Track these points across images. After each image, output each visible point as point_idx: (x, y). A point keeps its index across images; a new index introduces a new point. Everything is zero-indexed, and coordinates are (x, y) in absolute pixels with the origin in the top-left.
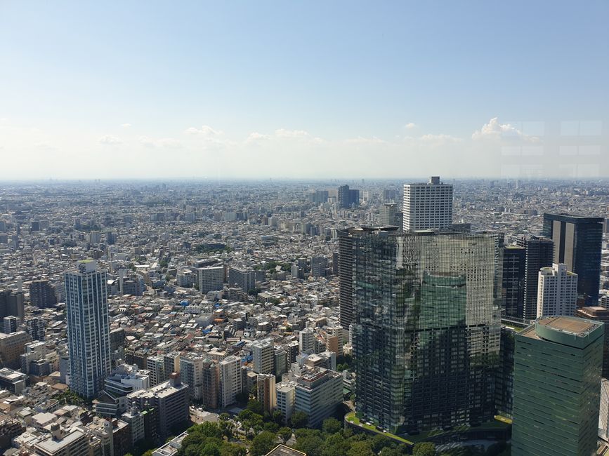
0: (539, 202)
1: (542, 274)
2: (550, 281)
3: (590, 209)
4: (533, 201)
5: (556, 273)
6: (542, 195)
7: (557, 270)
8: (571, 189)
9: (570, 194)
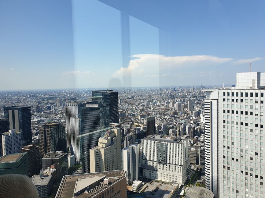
0: (6, 102)
1: (3, 136)
2: (8, 138)
3: (30, 103)
4: (4, 101)
5: (11, 134)
6: (8, 98)
7: (11, 132)
8: (22, 95)
9: (21, 97)
